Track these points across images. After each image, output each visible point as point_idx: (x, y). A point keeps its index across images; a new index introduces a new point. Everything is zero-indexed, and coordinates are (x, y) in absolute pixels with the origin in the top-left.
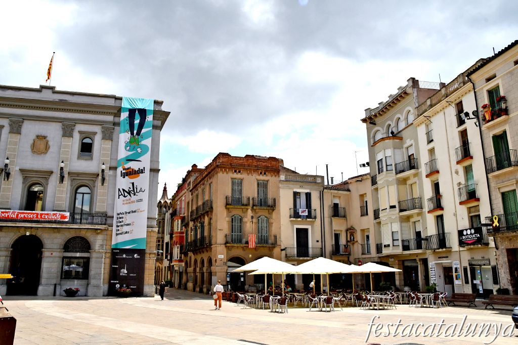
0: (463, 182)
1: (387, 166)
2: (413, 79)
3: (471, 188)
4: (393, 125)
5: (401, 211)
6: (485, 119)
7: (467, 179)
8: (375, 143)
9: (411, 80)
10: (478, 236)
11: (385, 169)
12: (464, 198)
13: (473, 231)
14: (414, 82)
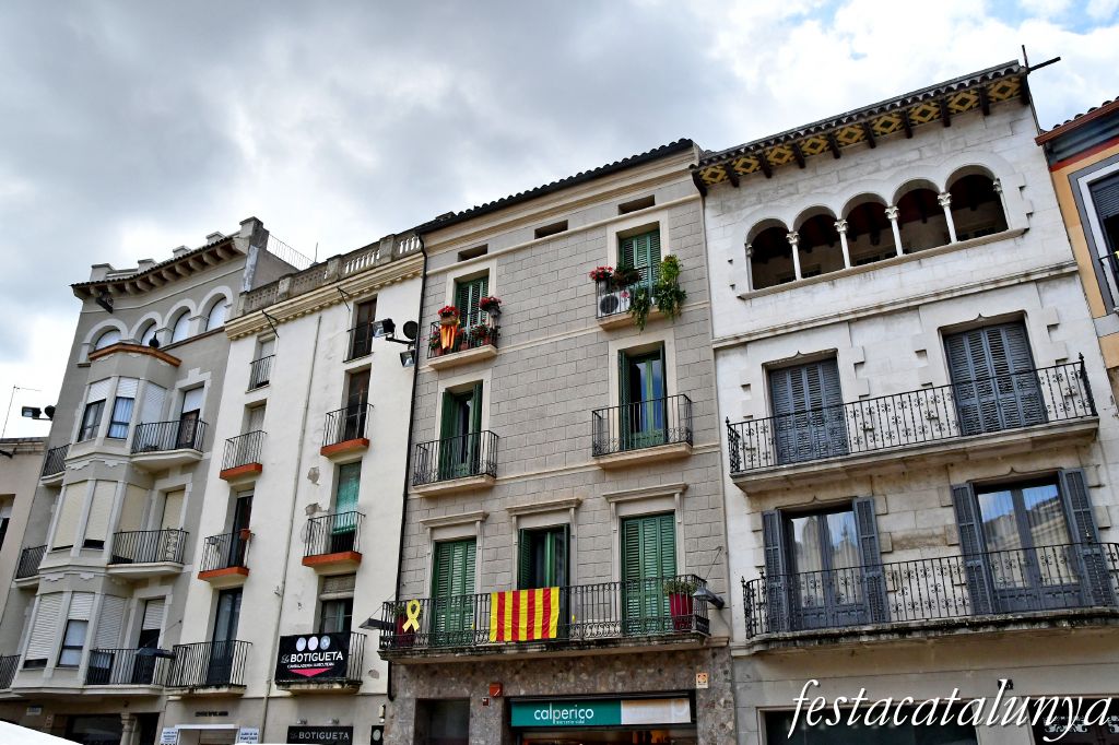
0: (325, 503)
1: (112, 422)
2: (258, 223)
3: (342, 523)
4: (162, 322)
5: (116, 560)
6: (440, 344)
7: (337, 499)
8: (95, 355)
9: (252, 223)
10: (340, 656)
11: (102, 431)
12: (320, 547)
13: (326, 642)
14: (258, 232)
